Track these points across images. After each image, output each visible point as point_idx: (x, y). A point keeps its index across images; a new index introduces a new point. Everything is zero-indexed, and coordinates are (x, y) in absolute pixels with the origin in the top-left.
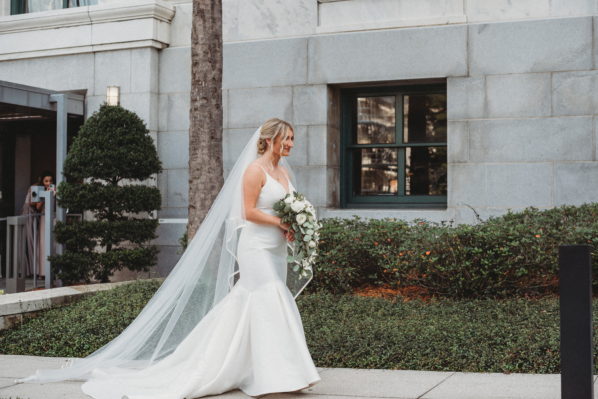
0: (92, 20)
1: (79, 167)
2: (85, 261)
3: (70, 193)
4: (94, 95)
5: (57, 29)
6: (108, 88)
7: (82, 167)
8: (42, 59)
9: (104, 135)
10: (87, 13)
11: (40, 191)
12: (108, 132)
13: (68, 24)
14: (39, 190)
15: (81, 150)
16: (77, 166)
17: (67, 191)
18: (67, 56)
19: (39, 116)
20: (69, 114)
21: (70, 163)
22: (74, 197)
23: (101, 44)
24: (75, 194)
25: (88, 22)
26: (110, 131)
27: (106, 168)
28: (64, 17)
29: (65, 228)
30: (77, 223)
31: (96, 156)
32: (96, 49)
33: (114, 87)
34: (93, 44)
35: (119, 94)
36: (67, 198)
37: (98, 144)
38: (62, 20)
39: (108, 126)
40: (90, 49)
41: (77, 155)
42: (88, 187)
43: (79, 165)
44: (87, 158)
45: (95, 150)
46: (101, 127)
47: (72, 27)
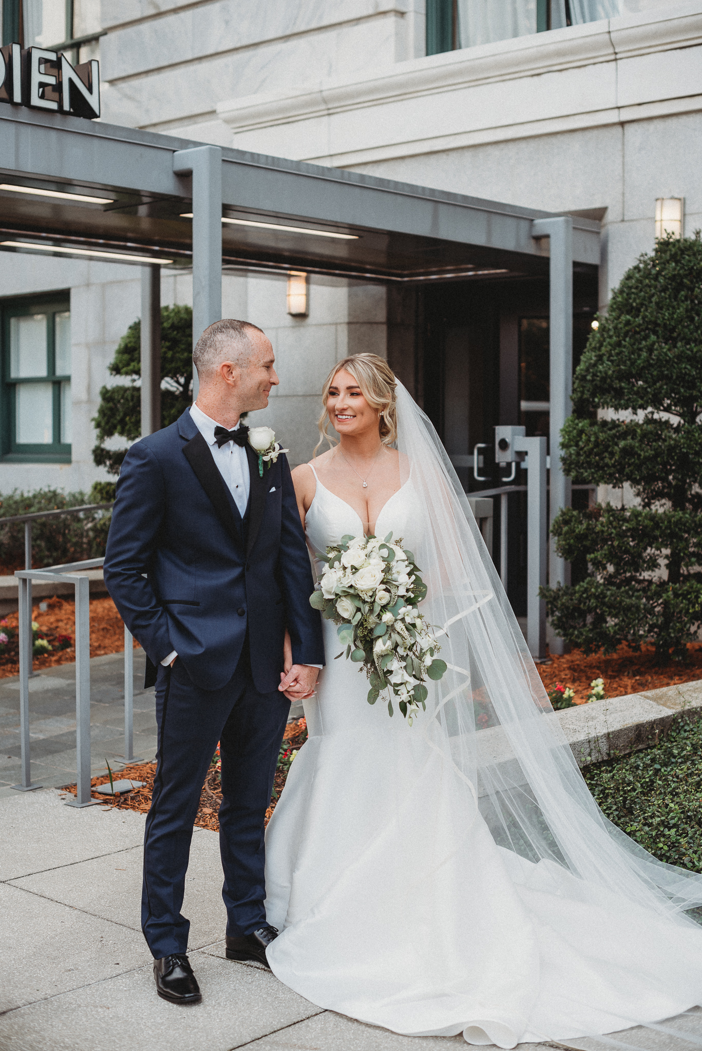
0: (617, 51)
1: (616, 384)
2: (633, 606)
3: (597, 444)
4: (623, 221)
5: (536, 78)
6: (659, 202)
7: (623, 384)
8: (502, 146)
9: (673, 307)
10: (607, 36)
11: (516, 437)
12: (683, 301)
13: (561, 64)
14: (514, 434)
15: (619, 344)
16: (612, 381)
17: (589, 440)
18: (559, 136)
19: (503, 271)
20: (576, 264)
21: (594, 375)
22: (606, 454)
23: (640, 104)
24: (608, 446)
25: (608, 55)
26: (686, 298)
27: (683, 387)
28: (552, 48)
29: (584, 526)
30: (613, 515)
31: (658, 359)
32: (626, 115)
33: (673, 198)
34: (619, 105)
35: (684, 215)
36: (588, 456)
37: (660, 330)
38: (548, 56)
39: (681, 286)
40: (613, 117)
41: (611, 355)
42: (639, 431)
43: (617, 378)
44: (635, 361)
45: (654, 343)
46: (664, 290)
47: (571, 71)
